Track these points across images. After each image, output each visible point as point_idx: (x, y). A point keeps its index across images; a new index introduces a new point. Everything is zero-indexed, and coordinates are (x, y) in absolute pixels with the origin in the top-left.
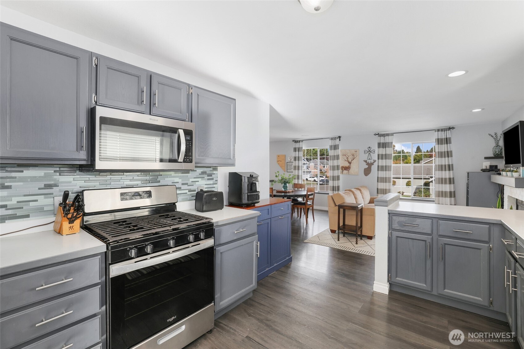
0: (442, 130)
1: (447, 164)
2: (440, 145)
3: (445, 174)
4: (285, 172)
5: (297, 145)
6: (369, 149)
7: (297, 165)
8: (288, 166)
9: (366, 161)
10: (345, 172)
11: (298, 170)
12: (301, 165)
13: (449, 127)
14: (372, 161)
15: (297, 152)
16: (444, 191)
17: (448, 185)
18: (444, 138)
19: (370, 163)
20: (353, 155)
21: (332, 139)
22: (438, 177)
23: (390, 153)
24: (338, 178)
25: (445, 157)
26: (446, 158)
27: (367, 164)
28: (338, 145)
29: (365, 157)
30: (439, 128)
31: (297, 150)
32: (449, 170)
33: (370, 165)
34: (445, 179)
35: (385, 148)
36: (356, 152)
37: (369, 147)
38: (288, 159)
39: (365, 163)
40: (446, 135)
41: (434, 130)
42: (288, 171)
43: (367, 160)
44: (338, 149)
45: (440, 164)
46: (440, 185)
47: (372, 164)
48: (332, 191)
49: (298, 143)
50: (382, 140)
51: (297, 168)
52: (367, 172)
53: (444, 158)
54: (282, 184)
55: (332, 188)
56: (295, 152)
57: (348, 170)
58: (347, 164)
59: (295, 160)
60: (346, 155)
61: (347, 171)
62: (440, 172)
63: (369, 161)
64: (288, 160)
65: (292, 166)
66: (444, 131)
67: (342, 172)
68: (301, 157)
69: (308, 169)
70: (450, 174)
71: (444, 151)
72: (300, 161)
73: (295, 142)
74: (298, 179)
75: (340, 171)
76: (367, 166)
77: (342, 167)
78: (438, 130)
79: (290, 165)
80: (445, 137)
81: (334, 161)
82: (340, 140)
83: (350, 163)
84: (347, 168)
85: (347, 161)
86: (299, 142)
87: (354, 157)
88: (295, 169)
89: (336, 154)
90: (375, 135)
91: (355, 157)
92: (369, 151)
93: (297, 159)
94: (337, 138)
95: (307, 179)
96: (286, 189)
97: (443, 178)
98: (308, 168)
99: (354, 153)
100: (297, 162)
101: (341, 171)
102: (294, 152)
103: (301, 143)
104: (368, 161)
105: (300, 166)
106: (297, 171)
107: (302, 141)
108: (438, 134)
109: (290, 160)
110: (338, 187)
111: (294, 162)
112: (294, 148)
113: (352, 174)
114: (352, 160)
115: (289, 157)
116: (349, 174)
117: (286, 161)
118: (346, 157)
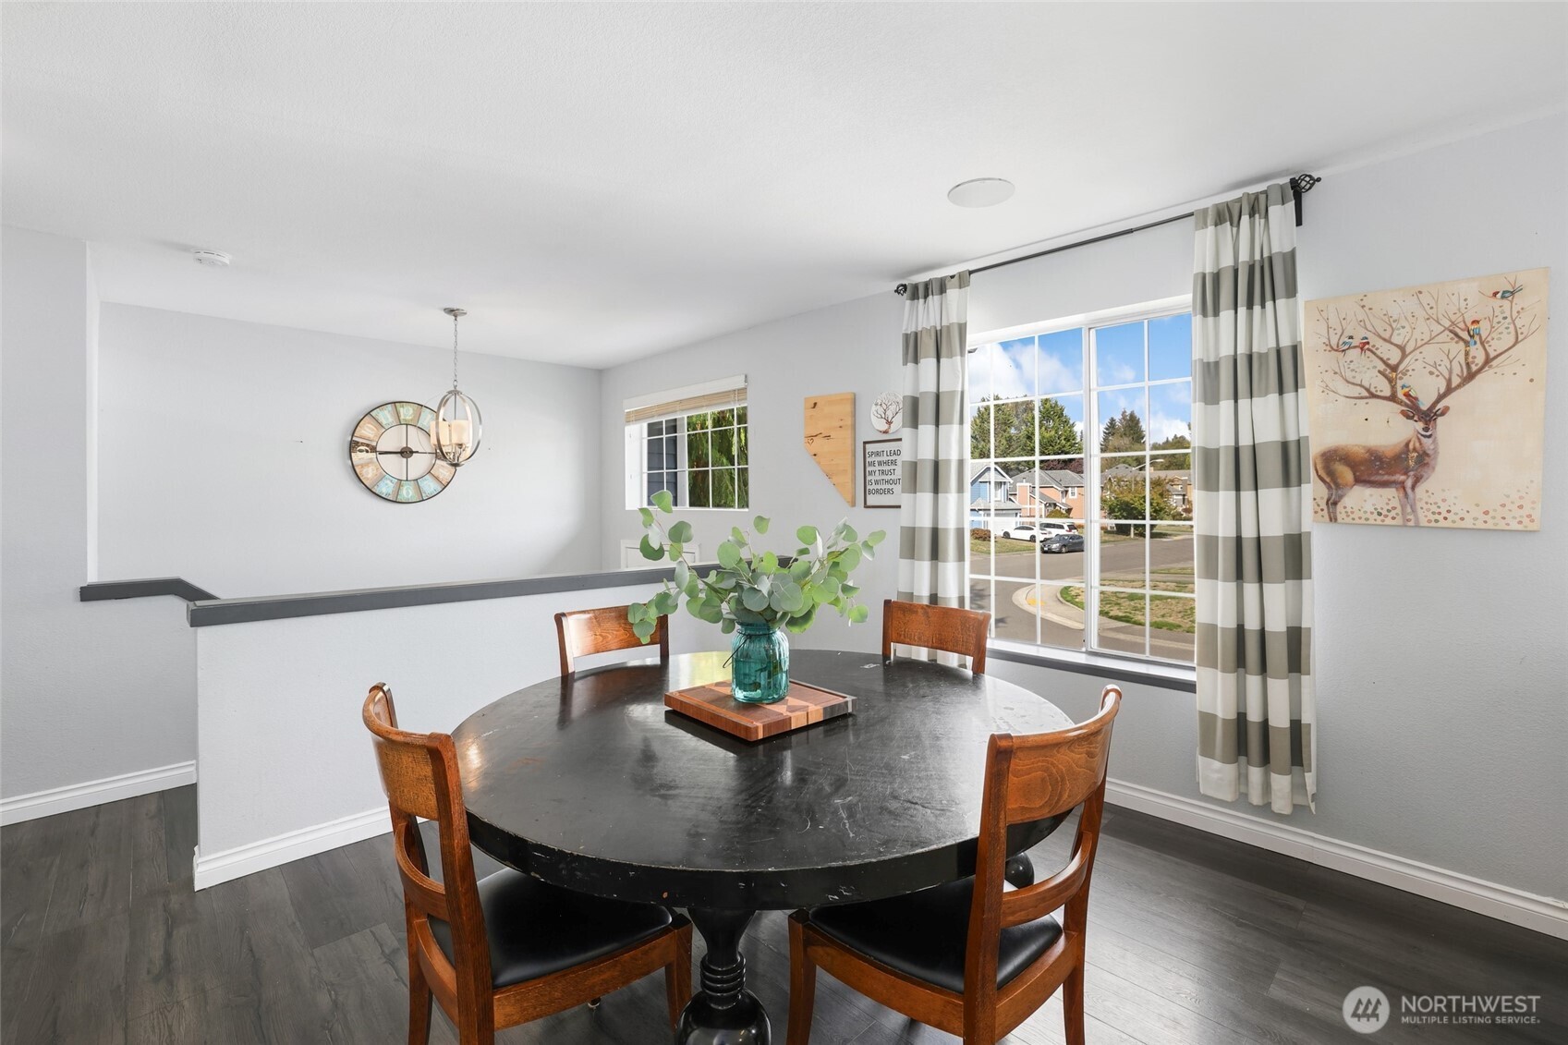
4: (853, 504)
5: (926, 316)
7: (926, 454)
8: (872, 464)
10: (1362, 499)
11: (936, 490)
12: (954, 457)
15: (928, 363)
20: (1465, 337)
21: (1225, 215)
24: (1295, 554)
28: (1290, 258)
31: (928, 344)
38: (874, 419)
42: (872, 500)
44: (1292, 292)
48: (1232, 677)
49: (934, 300)
51: (926, 476)
54: (728, 628)
55: (1224, 647)
56: (911, 365)
57: (1402, 485)
59: (914, 421)
60: (1374, 340)
61: (1390, 492)
64: (872, 424)
65: (894, 462)
67: (1332, 503)
68: (953, 393)
69: (1010, 500)
72: (951, 423)
73: (914, 297)
74: (935, 554)
75: (1312, 490)
77: (1331, 459)
79: (885, 458)
81: (1243, 403)
82: (1299, 223)
83: (1428, 417)
85: (1393, 398)
86: (942, 290)
88: (913, 487)
89: (1263, 344)
93: (927, 409)
94: (1275, 195)
95: (1007, 535)
96: (756, 686)
98: (1011, 496)
99: (1482, 309)
100: (926, 430)
101: (1323, 492)
102: (905, 363)
103: (951, 294)
105: (948, 462)
106: (926, 498)
107: (963, 279)
109: (885, 427)
110: (1296, 637)
111: (906, 433)
112: (907, 337)
113: (1442, 523)
114: (1456, 381)
115: (874, 408)
116: (1417, 526)
117: (861, 438)
118: (1382, 367)
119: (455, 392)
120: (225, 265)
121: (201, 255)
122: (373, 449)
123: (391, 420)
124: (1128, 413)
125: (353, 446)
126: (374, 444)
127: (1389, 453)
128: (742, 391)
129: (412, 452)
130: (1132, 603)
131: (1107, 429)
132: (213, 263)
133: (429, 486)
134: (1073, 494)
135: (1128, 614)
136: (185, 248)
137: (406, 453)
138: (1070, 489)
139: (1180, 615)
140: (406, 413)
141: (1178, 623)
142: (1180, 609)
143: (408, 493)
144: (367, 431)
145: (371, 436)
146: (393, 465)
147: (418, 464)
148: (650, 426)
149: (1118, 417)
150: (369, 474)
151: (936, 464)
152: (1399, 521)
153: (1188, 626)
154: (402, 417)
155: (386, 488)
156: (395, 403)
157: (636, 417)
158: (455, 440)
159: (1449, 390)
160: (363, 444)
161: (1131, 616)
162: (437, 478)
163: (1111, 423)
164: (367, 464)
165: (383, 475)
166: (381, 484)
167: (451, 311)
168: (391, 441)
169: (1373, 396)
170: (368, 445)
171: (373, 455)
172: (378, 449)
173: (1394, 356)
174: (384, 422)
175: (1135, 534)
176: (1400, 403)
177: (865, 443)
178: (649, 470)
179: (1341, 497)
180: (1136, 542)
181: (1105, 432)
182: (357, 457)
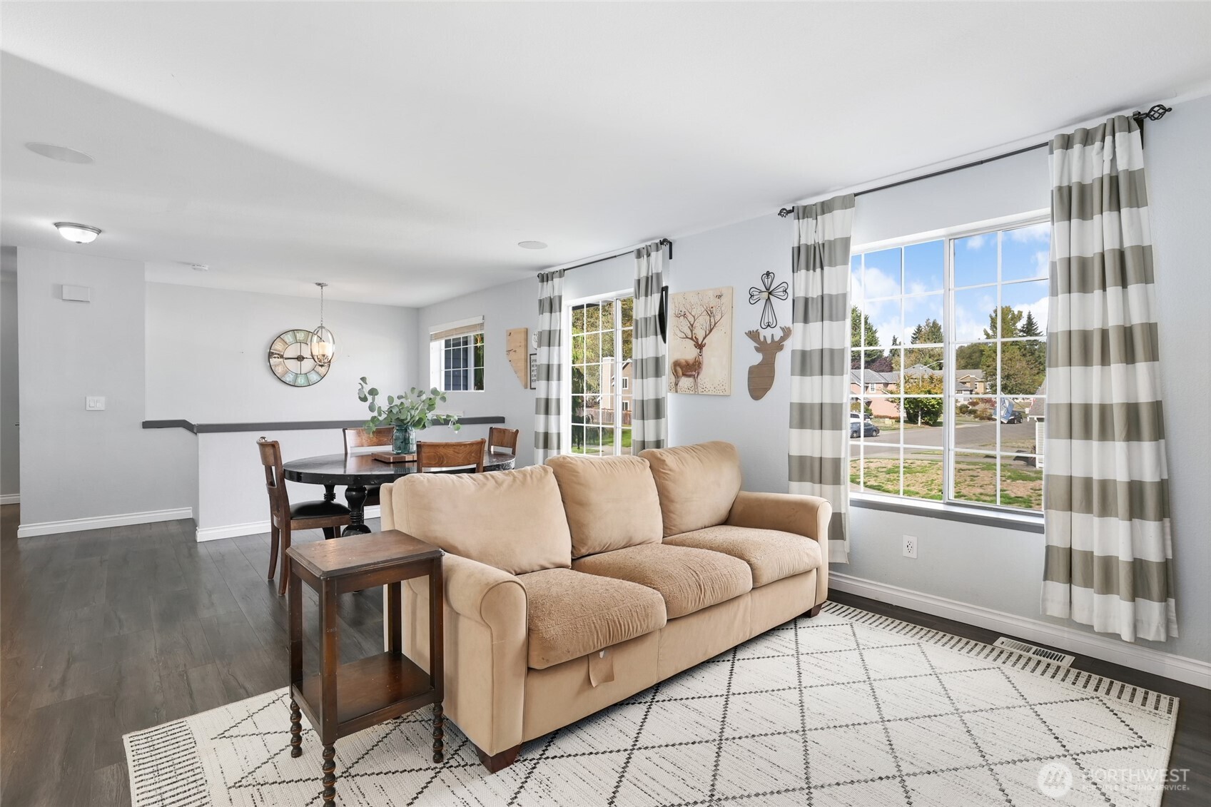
0: (1087, 138)
1: (1114, 321)
2: (1074, 221)
3: (1105, 381)
4: (526, 388)
5: (547, 291)
6: (768, 282)
7: (546, 362)
8: (533, 366)
9: (753, 335)
11: (549, 379)
12: (556, 362)
13: (1129, 113)
14: (778, 334)
15: (547, 315)
16: (1096, 476)
17: (1118, 448)
18: (1097, 175)
19: (769, 341)
20: (710, 313)
22: (1064, 400)
23: (840, 292)
24: (659, 408)
25: (1104, 288)
26: (1113, 291)
27: (757, 349)
28: (660, 275)
29: (750, 316)
30: (1069, 131)
31: (547, 306)
32: (1129, 357)
33: (769, 350)
34: (1105, 410)
35: (818, 270)
36: (719, 297)
37: (768, 274)
38: (533, 343)
39: (753, 344)
40: (1114, 160)
41: (1046, 144)
42: (532, 385)
43: (760, 330)
45: (1075, 327)
46: (1078, 444)
47: (778, 346)
49: (550, 283)
50: (810, 233)
51: (544, 372)
52: (760, 381)
53: (1098, 293)
56: (542, 315)
57: (694, 376)
58: (689, 353)
60: (687, 314)
61: (691, 379)
62: (1077, 370)
63: (766, 334)
64: (532, 345)
66: (1099, 136)
67: (674, 385)
70: (1130, 382)
71: (1098, 250)
72: (554, 346)
73: (542, 280)
75: (667, 379)
76: (757, 358)
77: (676, 364)
78: (1067, 142)
80: (1107, 171)
81: (644, 340)
82: (671, 258)
83: (700, 346)
84: (689, 369)
85: (692, 339)
86: (553, 278)
87: (713, 320)
89: (652, 313)
90: (784, 213)
91: (718, 318)
92: (768, 291)
93: (546, 338)
94: (654, 247)
97: (1091, 405)
99: (714, 302)
101: (673, 379)
102: (539, 314)
103: (556, 280)
104: (763, 333)
105: (553, 365)
106: (546, 382)
108: (1065, 163)
109: (536, 346)
112: (540, 301)
113: (705, 393)
114: (708, 332)
115: (533, 336)
116: (698, 394)
117: (529, 353)
118: (689, 325)
119: (322, 327)
120: (205, 270)
121: (195, 266)
122: (282, 357)
123: (291, 340)
124: (931, 321)
125: (270, 355)
126: (282, 353)
127: (691, 362)
128: (482, 325)
129: (304, 358)
130: (888, 476)
131: (914, 334)
132: (201, 270)
133: (314, 377)
134: (873, 389)
135: (881, 484)
136: (189, 264)
137: (300, 358)
138: (870, 385)
139: (921, 485)
140: (300, 336)
141: (917, 491)
142: (924, 480)
143: (301, 381)
144: (278, 347)
145: (281, 349)
146: (292, 365)
147: (307, 365)
148: (446, 341)
149: (923, 324)
150: (279, 370)
151: (549, 366)
152: (693, 392)
153: (925, 493)
154: (298, 339)
155: (289, 378)
156: (294, 330)
157: (436, 337)
158: (321, 353)
159: (706, 336)
160: (276, 354)
161: (883, 485)
162: (318, 373)
163: (918, 329)
164: (278, 365)
165: (287, 371)
166: (286, 376)
167: (319, 284)
168: (292, 351)
169: (687, 337)
170: (278, 354)
171: (281, 360)
172: (284, 356)
173: (692, 320)
174: (288, 341)
175: (922, 423)
176: (694, 341)
177: (531, 355)
178: (446, 368)
179: (678, 382)
180: (922, 430)
181: (913, 337)
182: (273, 361)
